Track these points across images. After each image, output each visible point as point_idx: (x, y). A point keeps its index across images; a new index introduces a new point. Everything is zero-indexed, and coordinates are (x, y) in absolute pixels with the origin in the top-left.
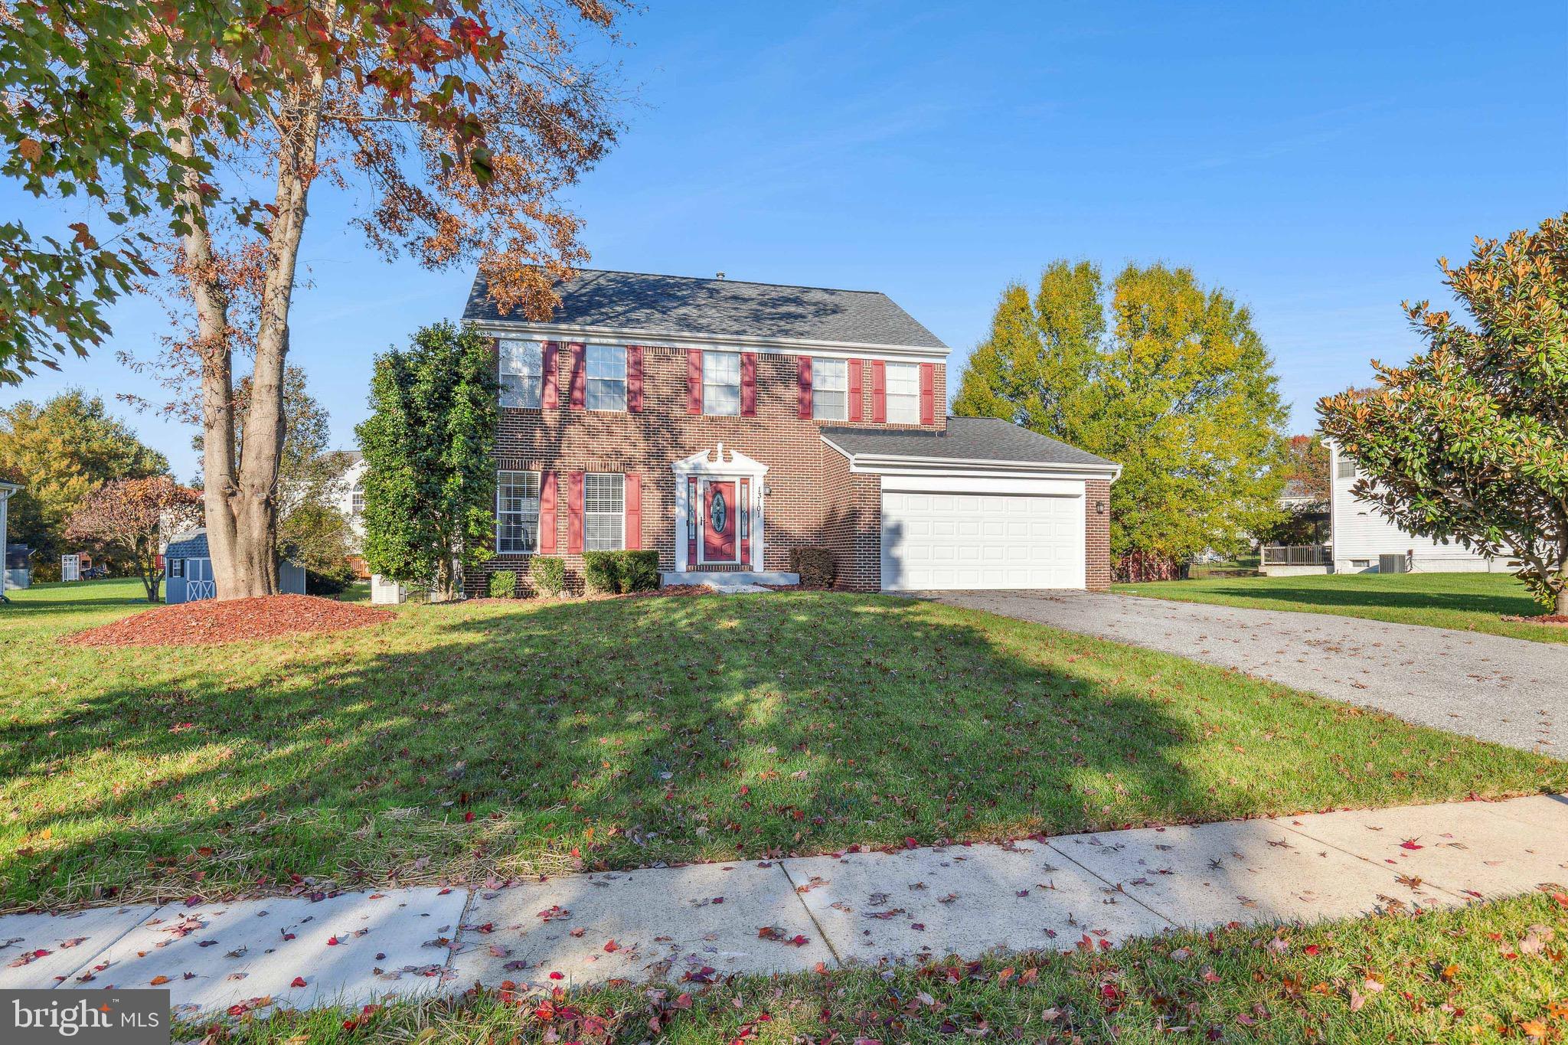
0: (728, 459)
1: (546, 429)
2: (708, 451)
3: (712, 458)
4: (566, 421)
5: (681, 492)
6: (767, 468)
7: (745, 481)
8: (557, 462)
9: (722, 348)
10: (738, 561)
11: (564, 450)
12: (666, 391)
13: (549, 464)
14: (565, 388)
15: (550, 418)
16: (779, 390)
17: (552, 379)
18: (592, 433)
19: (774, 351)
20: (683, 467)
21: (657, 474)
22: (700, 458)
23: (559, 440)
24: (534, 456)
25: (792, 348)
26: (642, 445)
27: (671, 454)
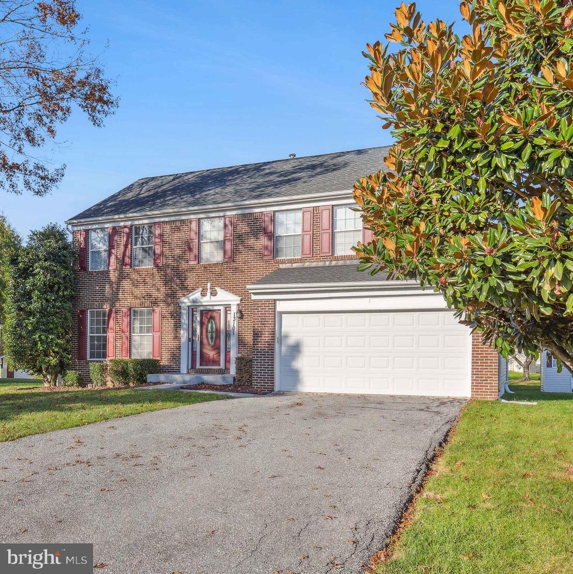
0: (214, 294)
1: (111, 283)
2: (201, 289)
3: (203, 294)
4: (122, 277)
5: (184, 319)
6: (239, 298)
7: (227, 308)
8: (118, 304)
9: (213, 215)
10: (222, 366)
11: (120, 296)
12: (178, 252)
13: (112, 305)
14: (120, 256)
15: (113, 276)
16: (251, 241)
17: (113, 251)
18: (135, 284)
19: (247, 211)
20: (185, 301)
21: (171, 308)
22: (196, 295)
23: (118, 289)
24: (104, 300)
25: (261, 207)
26: (163, 289)
27: (179, 294)
